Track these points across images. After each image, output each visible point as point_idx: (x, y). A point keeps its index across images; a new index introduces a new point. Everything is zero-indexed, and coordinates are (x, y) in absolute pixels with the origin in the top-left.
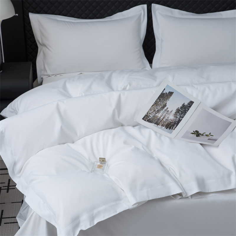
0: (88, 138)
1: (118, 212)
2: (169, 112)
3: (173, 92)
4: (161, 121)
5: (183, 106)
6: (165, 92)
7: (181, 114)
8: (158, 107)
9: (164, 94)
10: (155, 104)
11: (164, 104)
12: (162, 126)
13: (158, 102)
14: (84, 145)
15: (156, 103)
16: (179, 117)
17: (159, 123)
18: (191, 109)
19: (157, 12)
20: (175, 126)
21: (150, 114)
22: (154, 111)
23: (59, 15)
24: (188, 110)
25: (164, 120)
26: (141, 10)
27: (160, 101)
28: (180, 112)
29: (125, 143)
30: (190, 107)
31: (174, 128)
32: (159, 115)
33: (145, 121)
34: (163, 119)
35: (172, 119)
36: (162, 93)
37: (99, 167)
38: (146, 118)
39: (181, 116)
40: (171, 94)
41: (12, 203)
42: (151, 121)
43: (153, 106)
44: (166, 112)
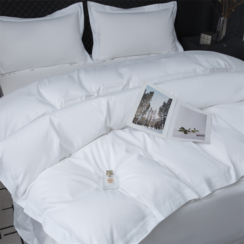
1: (149, 232)
2: (154, 112)
3: (154, 92)
4: (149, 122)
5: (165, 105)
6: (146, 93)
7: (164, 113)
8: (143, 109)
9: (146, 94)
10: (140, 105)
11: (148, 104)
12: (151, 127)
13: (143, 103)
15: (141, 105)
16: (163, 116)
17: (148, 124)
18: (171, 106)
19: (92, 9)
20: (163, 125)
21: (138, 116)
22: (141, 113)
24: (169, 108)
25: (152, 120)
26: (78, 8)
27: (144, 102)
28: (163, 111)
29: (127, 151)
30: (170, 104)
31: (162, 128)
32: (146, 116)
33: (135, 124)
34: (150, 120)
35: (158, 118)
36: (144, 94)
37: (109, 181)
38: (135, 121)
39: (164, 114)
40: (152, 93)
41: (3, 210)
42: (140, 123)
43: (139, 107)
44: (151, 112)
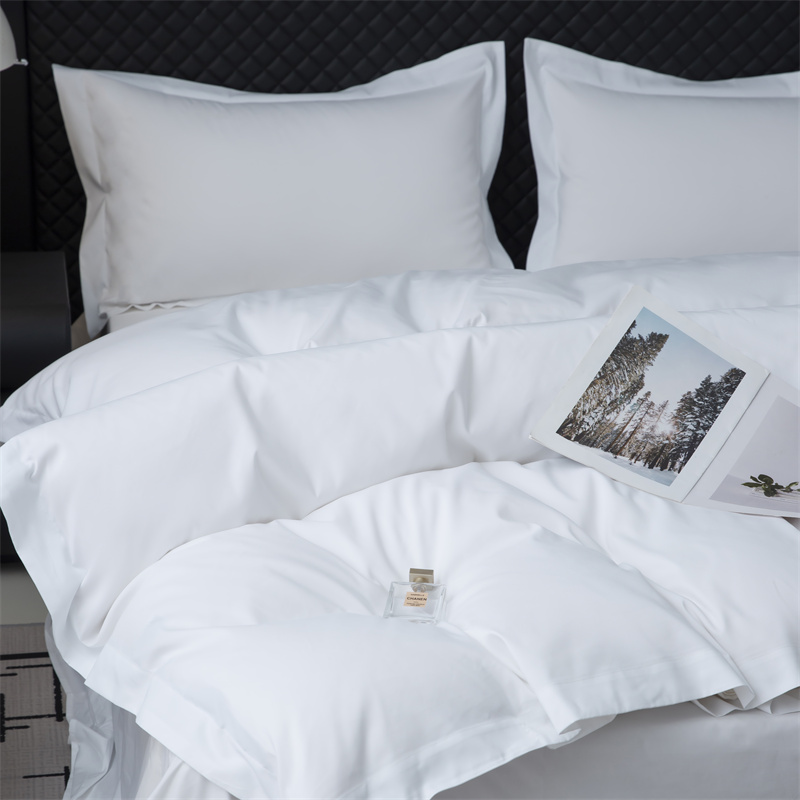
0: (358, 502)
1: (509, 757)
2: (655, 408)
3: (667, 336)
4: (627, 440)
5: (707, 389)
6: (634, 334)
7: (701, 416)
8: (613, 391)
9: (633, 340)
10: (602, 378)
11: (635, 377)
12: (632, 458)
13: (612, 371)
14: (346, 522)
15: (604, 375)
16: (692, 428)
17: (622, 448)
18: (735, 397)
19: (544, 72)
20: (681, 459)
21: (584, 413)
22: (598, 404)
23: (168, 74)
24: (725, 402)
25: (639, 436)
26: (482, 64)
27: (619, 368)
28: (696, 409)
29: (504, 513)
30: (732, 390)
31: (677, 466)
32: (618, 418)
33: (569, 438)
34: (633, 433)
35: (668, 433)
36: (624, 339)
37: (412, 601)
38: (570, 428)
39: (699, 423)
40: (658, 340)
41: (25, 777)
42: (589, 440)
43: (593, 384)
44: (643, 408)
